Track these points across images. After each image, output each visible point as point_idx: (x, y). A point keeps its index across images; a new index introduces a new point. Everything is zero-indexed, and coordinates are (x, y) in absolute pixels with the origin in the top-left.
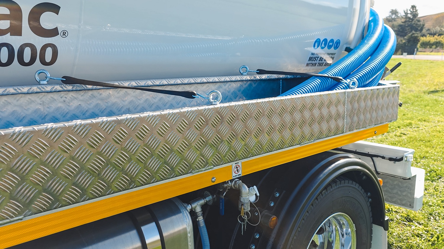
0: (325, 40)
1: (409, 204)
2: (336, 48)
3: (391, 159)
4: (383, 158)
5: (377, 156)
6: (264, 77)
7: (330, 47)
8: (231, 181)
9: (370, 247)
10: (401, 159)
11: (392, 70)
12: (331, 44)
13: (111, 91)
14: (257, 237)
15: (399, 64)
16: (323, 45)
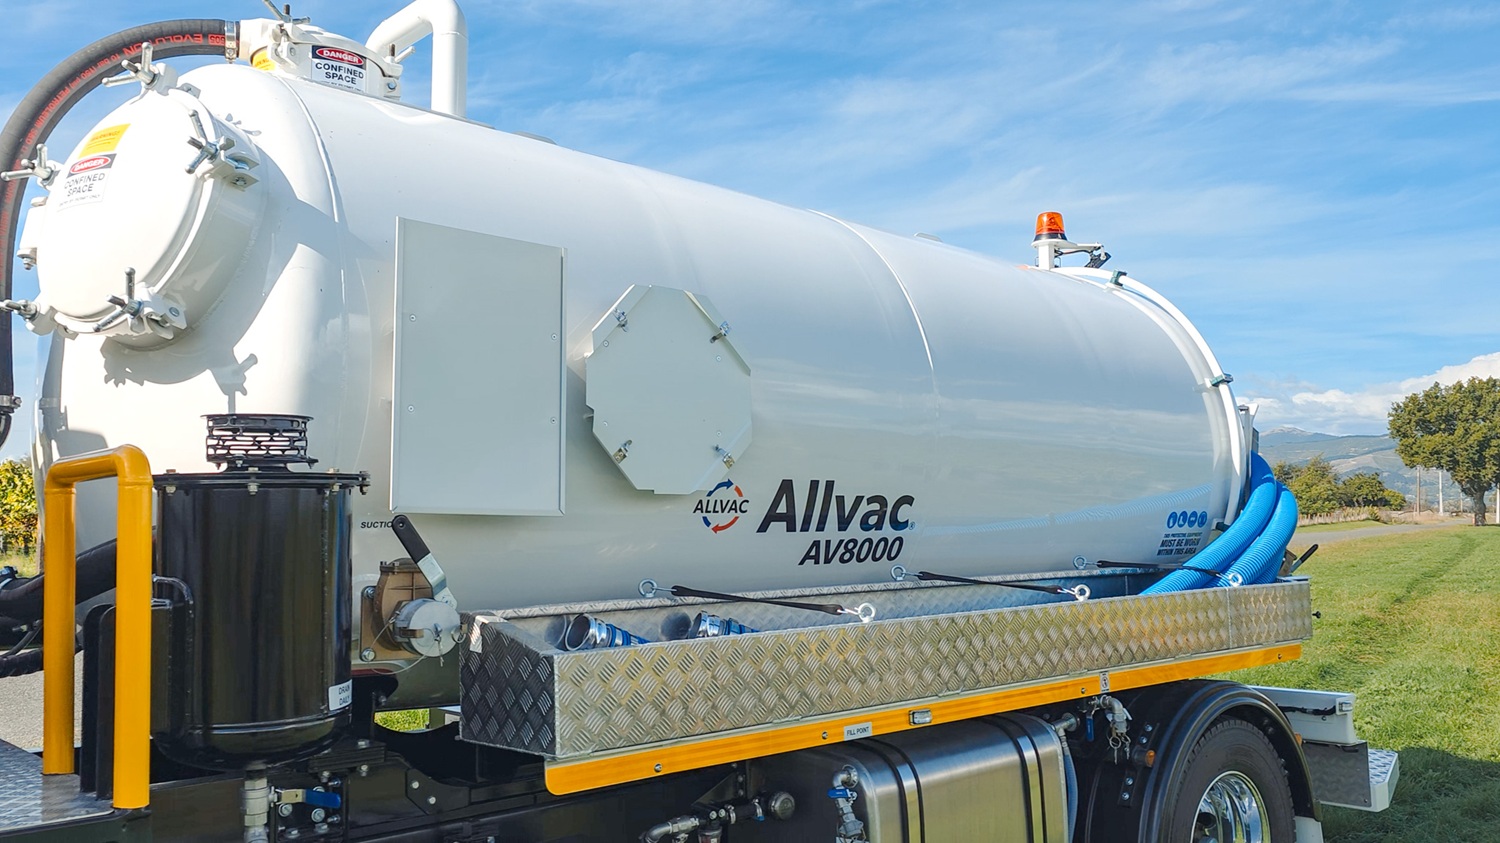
0: (1184, 514)
1: (1362, 799)
2: (1201, 524)
3: (1317, 712)
4: (1303, 711)
5: (1293, 709)
6: (1108, 571)
7: (1191, 524)
8: (1099, 696)
9: (1295, 839)
10: (1332, 711)
11: (1304, 559)
12: (1193, 519)
13: (973, 589)
14: (1130, 782)
15: (1315, 547)
16: (1181, 522)
